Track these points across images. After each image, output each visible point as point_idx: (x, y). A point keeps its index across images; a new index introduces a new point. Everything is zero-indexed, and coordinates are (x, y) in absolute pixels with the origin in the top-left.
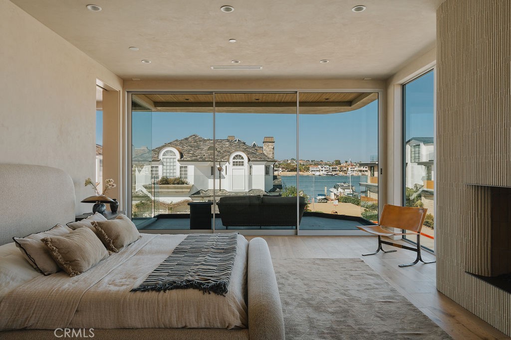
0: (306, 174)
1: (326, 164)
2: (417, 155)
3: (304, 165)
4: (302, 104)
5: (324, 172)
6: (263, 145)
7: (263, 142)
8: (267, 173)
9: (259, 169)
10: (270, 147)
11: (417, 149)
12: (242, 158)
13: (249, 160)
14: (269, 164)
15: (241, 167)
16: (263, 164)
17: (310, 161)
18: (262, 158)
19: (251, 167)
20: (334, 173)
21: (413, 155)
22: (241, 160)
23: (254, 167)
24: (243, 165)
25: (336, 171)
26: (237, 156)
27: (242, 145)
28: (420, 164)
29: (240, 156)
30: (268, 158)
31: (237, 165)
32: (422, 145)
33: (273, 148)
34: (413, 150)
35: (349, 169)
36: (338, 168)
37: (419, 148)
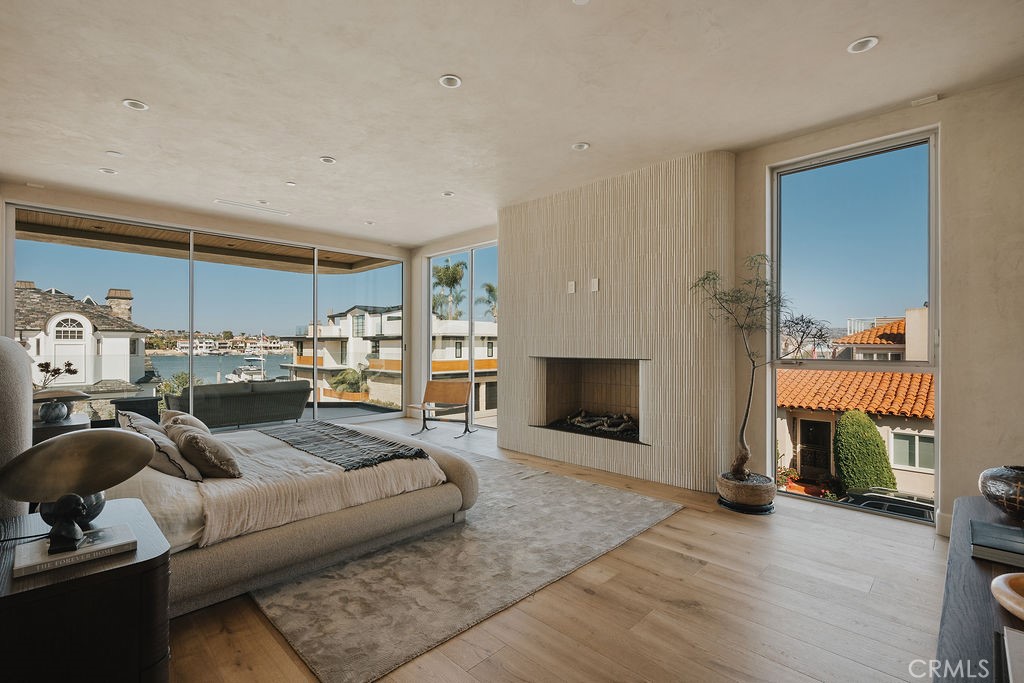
0: (169, 352)
1: (207, 338)
2: (360, 328)
3: (163, 338)
4: (199, 248)
5: (204, 350)
6: (107, 303)
7: (107, 298)
8: (133, 350)
9: (117, 346)
10: (122, 306)
11: (360, 320)
12: (80, 325)
13: (95, 329)
14: (136, 336)
15: (76, 341)
16: (126, 337)
17: (176, 331)
18: (122, 326)
19: (99, 341)
20: (222, 351)
21: (356, 328)
22: (77, 329)
23: (105, 340)
24: (80, 337)
25: (226, 348)
26: (66, 321)
27: (66, 301)
28: (365, 338)
29: (73, 321)
30: (135, 326)
31: (66, 337)
32: (367, 315)
33: (130, 309)
34: (355, 321)
35: (248, 345)
36: (230, 344)
37: (363, 319)
